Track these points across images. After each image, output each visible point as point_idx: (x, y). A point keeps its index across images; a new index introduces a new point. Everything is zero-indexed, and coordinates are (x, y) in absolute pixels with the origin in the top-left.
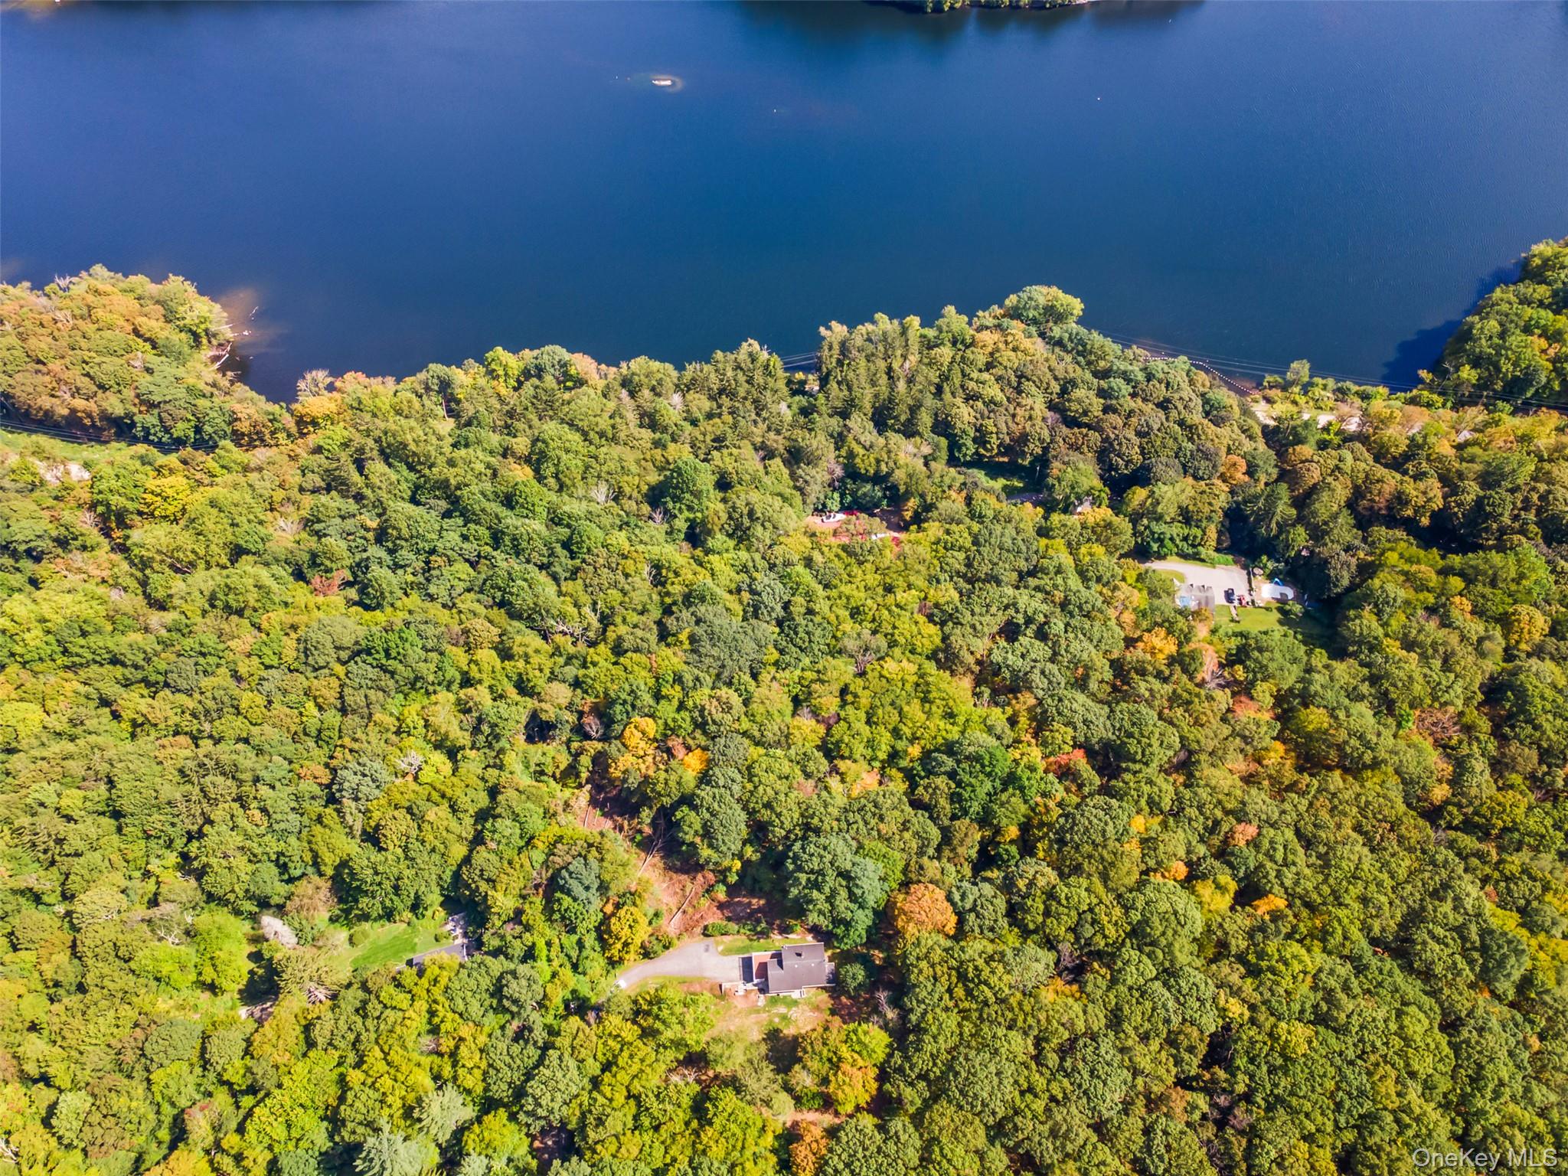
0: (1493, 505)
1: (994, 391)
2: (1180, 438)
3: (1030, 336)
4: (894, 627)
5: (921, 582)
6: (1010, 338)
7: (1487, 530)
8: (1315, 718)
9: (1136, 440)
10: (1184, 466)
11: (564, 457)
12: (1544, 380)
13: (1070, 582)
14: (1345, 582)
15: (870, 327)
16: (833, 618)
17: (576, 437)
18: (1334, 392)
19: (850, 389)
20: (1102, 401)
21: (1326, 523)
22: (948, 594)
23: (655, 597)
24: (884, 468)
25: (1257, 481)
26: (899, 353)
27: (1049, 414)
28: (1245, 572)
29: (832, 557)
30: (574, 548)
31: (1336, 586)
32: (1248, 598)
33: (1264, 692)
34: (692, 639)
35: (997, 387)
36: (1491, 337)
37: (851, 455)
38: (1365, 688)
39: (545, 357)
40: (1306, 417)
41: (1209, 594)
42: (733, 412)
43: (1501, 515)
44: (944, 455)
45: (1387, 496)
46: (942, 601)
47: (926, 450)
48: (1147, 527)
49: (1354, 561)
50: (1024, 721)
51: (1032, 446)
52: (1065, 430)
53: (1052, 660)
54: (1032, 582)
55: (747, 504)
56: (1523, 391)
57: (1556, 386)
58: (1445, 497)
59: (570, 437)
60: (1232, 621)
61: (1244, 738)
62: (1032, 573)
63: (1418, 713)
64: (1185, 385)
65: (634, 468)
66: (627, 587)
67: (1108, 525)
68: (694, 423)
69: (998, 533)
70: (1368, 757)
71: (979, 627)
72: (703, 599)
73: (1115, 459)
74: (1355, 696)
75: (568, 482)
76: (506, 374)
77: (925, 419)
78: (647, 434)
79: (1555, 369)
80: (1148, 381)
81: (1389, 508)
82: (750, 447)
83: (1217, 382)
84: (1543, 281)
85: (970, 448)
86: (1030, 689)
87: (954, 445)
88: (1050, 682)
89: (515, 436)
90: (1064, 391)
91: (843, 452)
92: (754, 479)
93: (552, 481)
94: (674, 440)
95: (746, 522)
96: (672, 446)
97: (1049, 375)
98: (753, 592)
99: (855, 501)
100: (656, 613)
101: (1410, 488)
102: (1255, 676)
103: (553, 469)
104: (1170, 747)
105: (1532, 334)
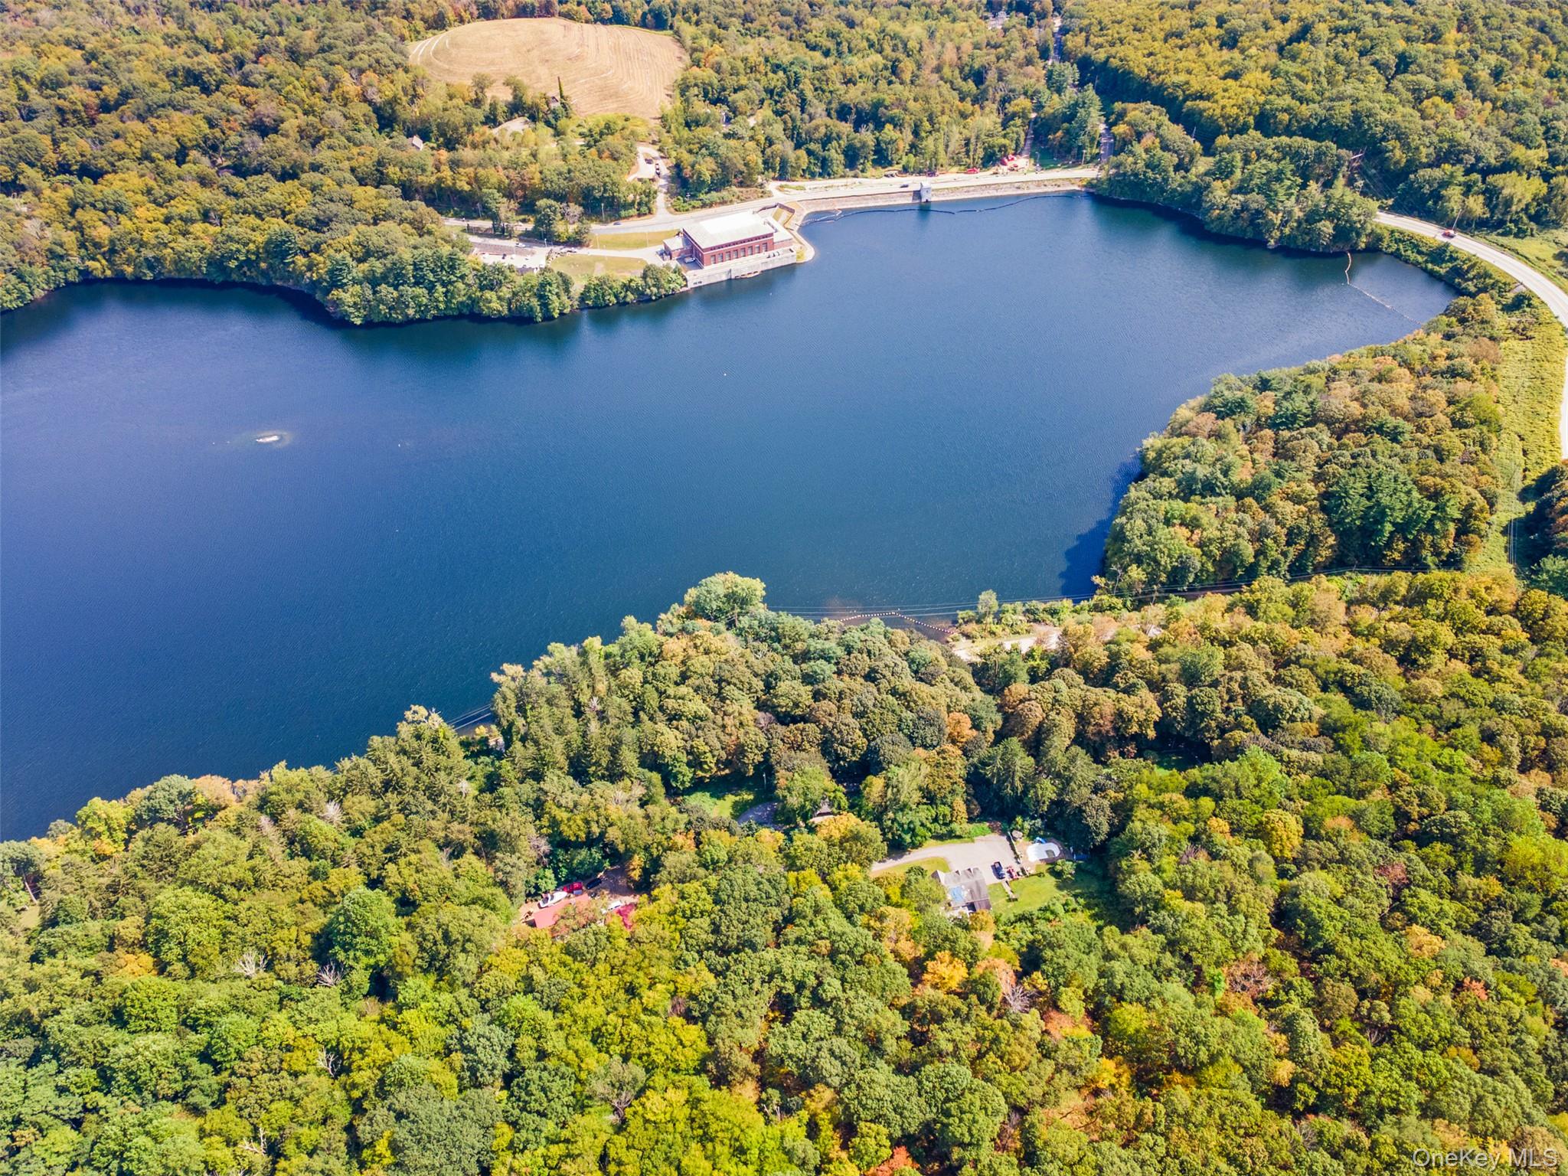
0: (1203, 703)
1: (696, 705)
2: (897, 709)
3: (719, 633)
4: (649, 1044)
5: (665, 971)
6: (698, 642)
7: (1208, 728)
8: (1131, 1017)
9: (854, 723)
10: (910, 738)
11: (192, 929)
12: (1198, 565)
13: (832, 923)
14: (1105, 828)
15: (546, 659)
16: (571, 1056)
17: (206, 900)
18: (1024, 613)
19: (536, 743)
20: (809, 688)
21: (1066, 769)
22: (700, 978)
23: (339, 1094)
24: (596, 830)
25: (985, 732)
26: (584, 686)
27: (760, 715)
28: (1004, 838)
29: (556, 967)
30: (217, 1057)
31: (1098, 834)
32: (1017, 868)
33: (1072, 1001)
34: (395, 1148)
35: (698, 699)
36: (1141, 536)
37: (555, 823)
38: (1169, 961)
39: (160, 794)
40: (1008, 646)
41: (977, 878)
42: (404, 809)
43: (1213, 711)
44: (659, 790)
45: (1110, 718)
46: (695, 990)
47: (639, 791)
48: (894, 821)
49: (1106, 803)
50: (826, 1130)
51: (751, 756)
52: (781, 729)
53: (838, 1031)
54: (791, 932)
55: (439, 927)
56: (1184, 577)
57: (1210, 567)
58: (1160, 704)
59: (196, 901)
60: (1010, 900)
61: (1072, 1070)
62: (789, 920)
63: (1225, 969)
64: (886, 649)
65: (288, 916)
66: (298, 1092)
67: (856, 837)
68: (357, 832)
69: (740, 881)
70: (1203, 1056)
71: (746, 1014)
72: (400, 1084)
73: (839, 748)
74: (1161, 974)
75: (201, 962)
76: (109, 829)
77: (629, 758)
78: (300, 865)
79: (1204, 553)
80: (849, 653)
81: (1116, 729)
82: (432, 846)
83: (916, 635)
84: (1165, 474)
85: (686, 774)
86: (822, 1080)
87: (668, 777)
88: (844, 1063)
89: (123, 917)
90: (768, 687)
91: (545, 822)
92: (442, 889)
93: (178, 967)
94: (335, 864)
95: (443, 949)
96: (334, 874)
97: (748, 673)
98: (467, 1050)
99: (572, 872)
100: (343, 1115)
101: (1128, 704)
102: (1057, 981)
103: (177, 950)
104: (996, 1113)
105: (1174, 525)
